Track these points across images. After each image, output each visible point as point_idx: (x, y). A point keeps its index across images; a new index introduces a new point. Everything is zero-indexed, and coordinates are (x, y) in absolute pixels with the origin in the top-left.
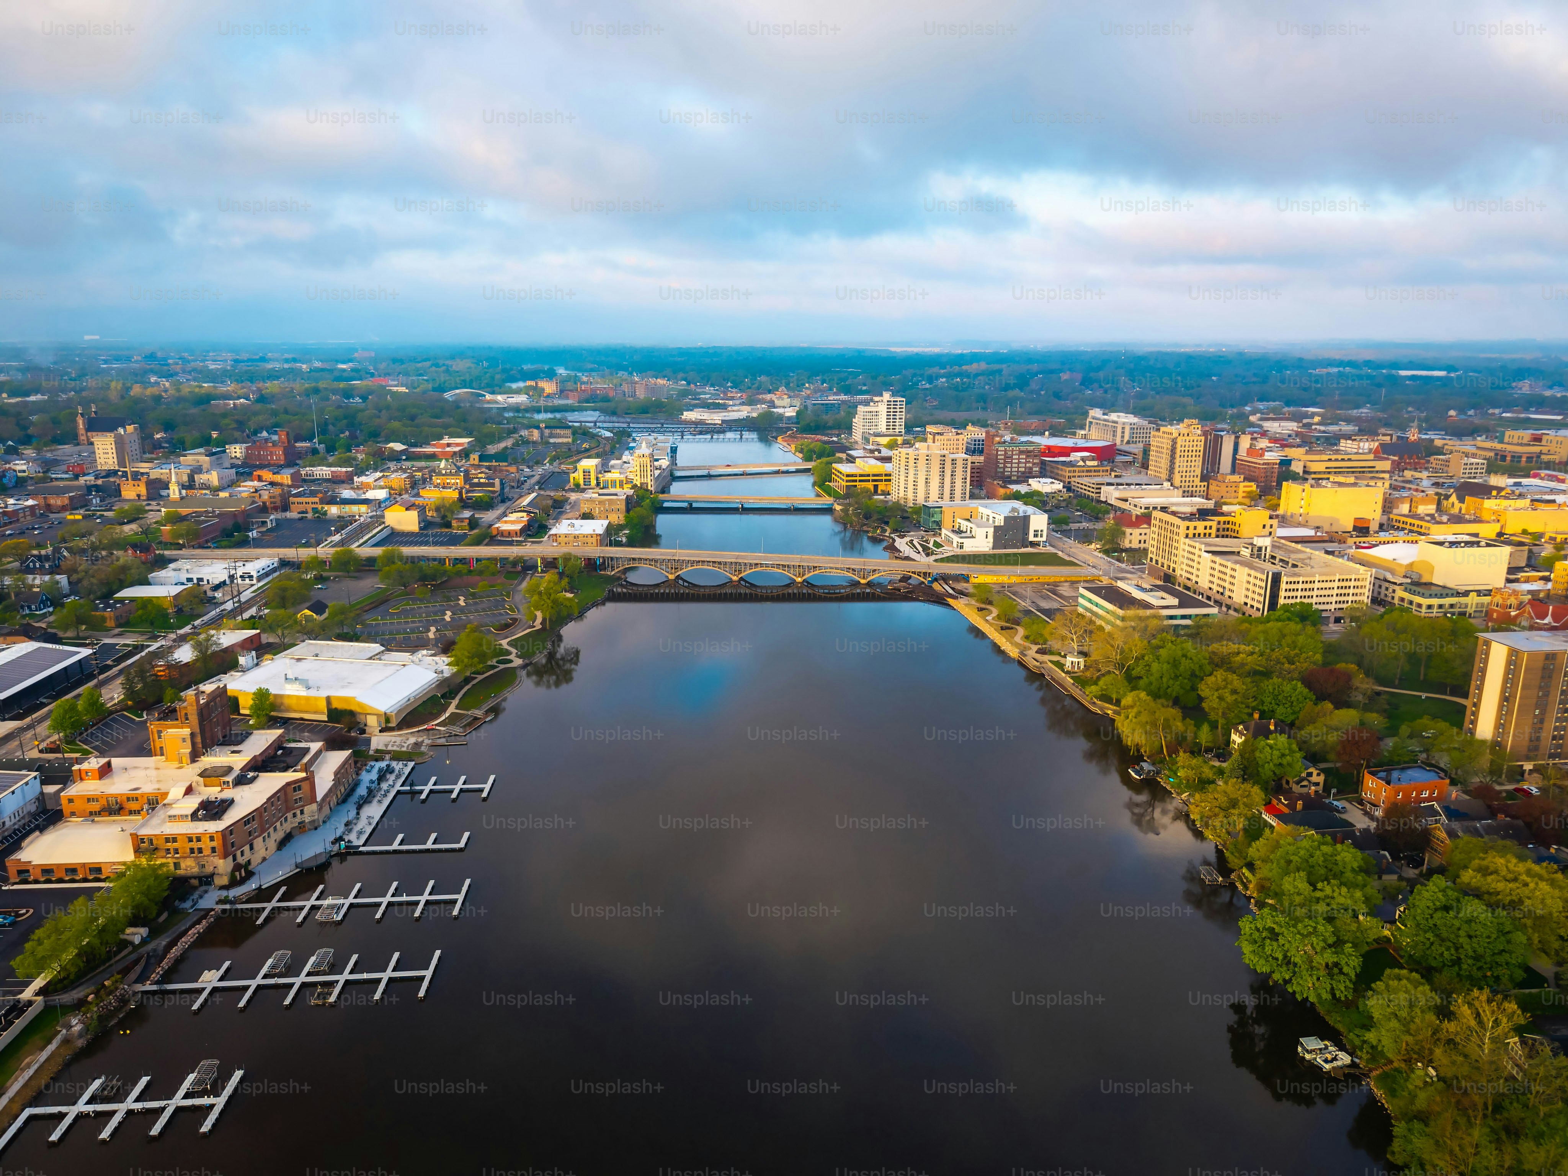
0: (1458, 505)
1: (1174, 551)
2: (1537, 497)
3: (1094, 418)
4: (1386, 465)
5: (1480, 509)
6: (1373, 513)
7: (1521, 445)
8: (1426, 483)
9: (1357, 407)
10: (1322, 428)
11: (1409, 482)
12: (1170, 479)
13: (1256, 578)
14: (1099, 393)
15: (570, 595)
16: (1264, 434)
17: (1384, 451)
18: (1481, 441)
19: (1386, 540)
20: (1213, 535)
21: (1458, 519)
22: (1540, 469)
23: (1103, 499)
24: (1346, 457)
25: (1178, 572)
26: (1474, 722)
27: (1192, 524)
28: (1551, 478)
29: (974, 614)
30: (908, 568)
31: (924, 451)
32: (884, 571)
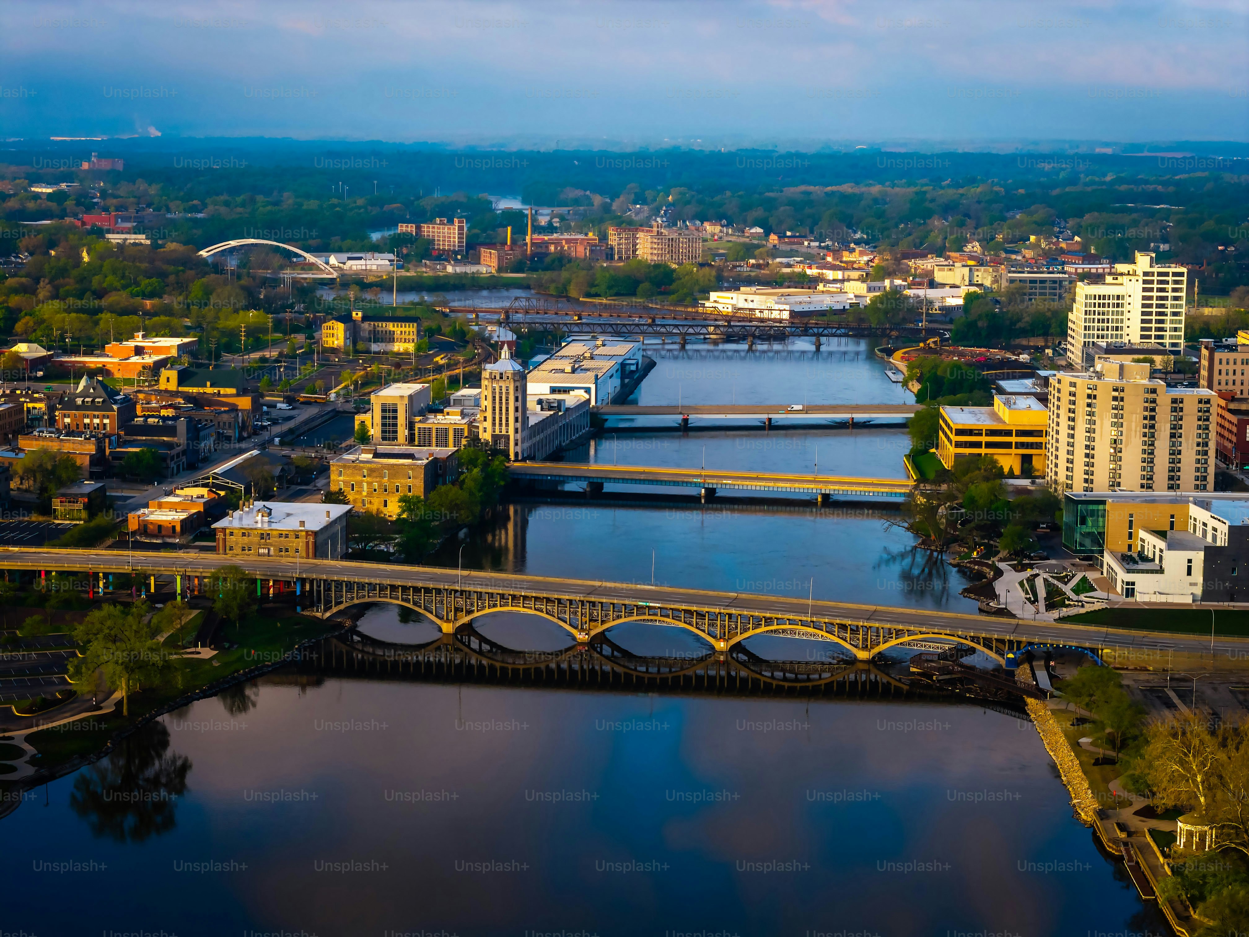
15: (206, 653)
29: (1057, 729)
30: (965, 628)
31: (1112, 379)
32: (910, 633)
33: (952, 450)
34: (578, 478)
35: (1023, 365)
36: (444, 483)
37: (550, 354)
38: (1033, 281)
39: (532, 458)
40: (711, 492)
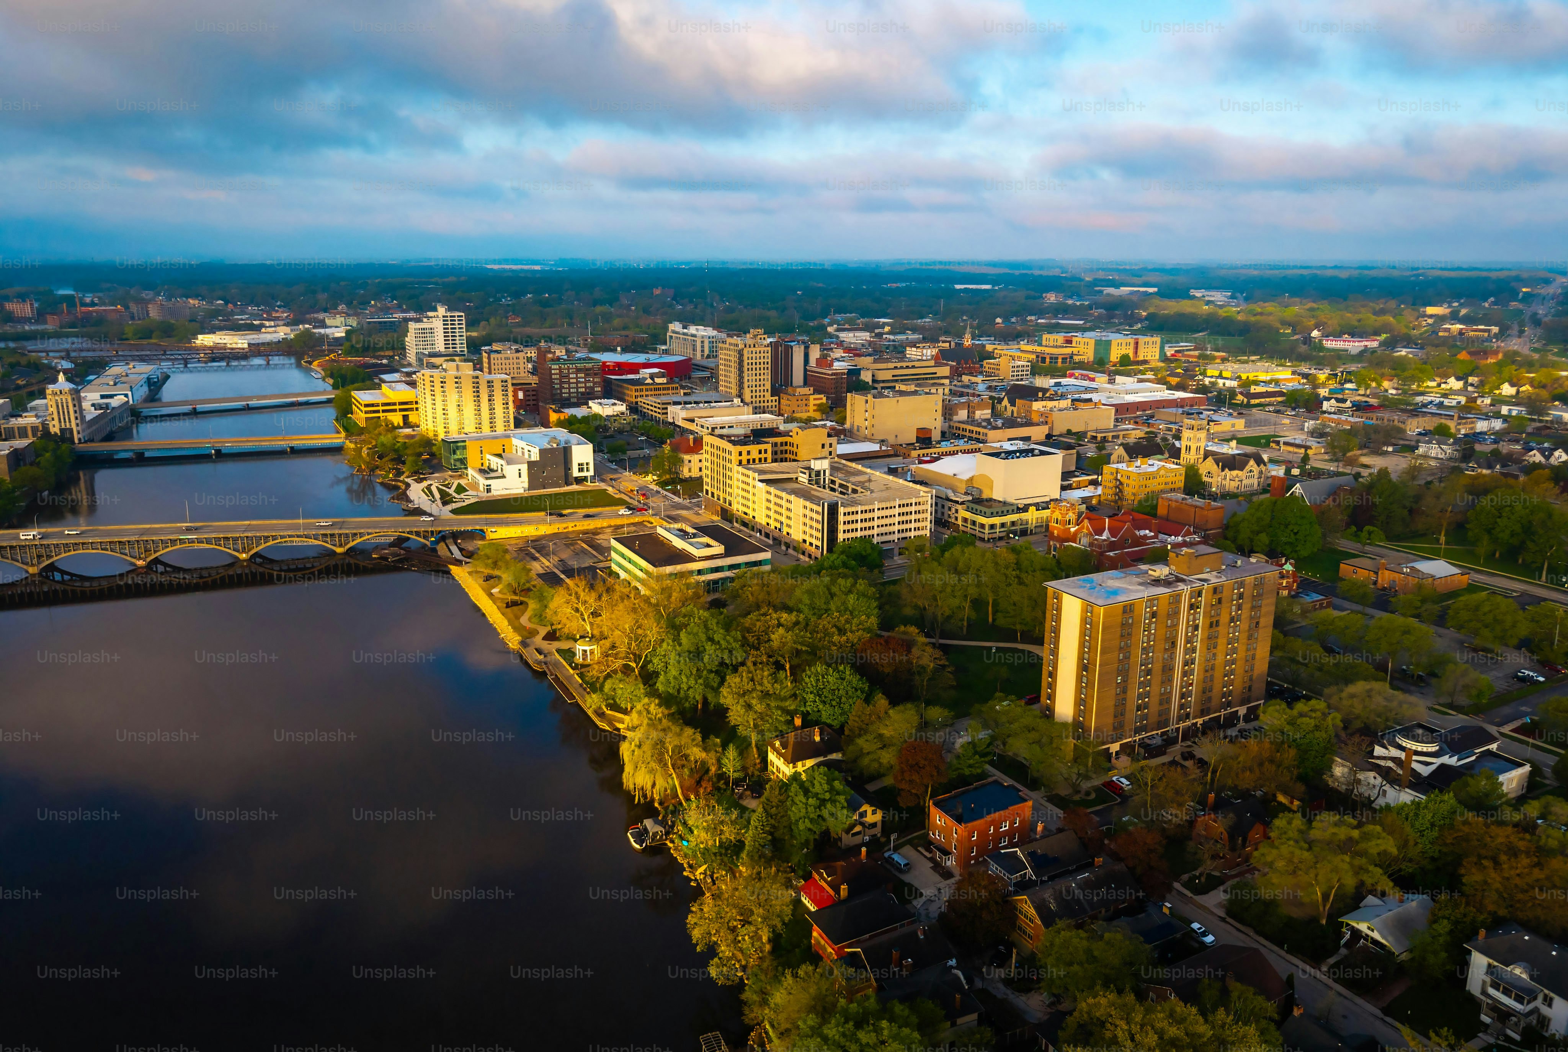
0: (1010, 408)
1: (728, 481)
2: (1076, 396)
3: (674, 332)
4: (945, 371)
5: (1029, 411)
6: (935, 423)
7: (1056, 347)
8: (981, 387)
9: (922, 318)
10: (892, 337)
11: (967, 387)
12: (740, 396)
13: (812, 510)
14: (689, 307)
16: (840, 344)
17: (943, 357)
18: (1024, 345)
19: (948, 449)
20: (769, 460)
21: (1011, 423)
22: (1074, 369)
23: (671, 420)
24: (910, 364)
25: (735, 507)
26: (1052, 697)
27: (744, 449)
28: (1085, 377)
29: (477, 586)
30: (402, 527)
31: (453, 372)
32: (369, 534)
33: (364, 415)
34: (125, 451)
35: (385, 365)
36: (25, 465)
37: (99, 375)
38: (380, 323)
39: (91, 440)
40: (218, 452)
